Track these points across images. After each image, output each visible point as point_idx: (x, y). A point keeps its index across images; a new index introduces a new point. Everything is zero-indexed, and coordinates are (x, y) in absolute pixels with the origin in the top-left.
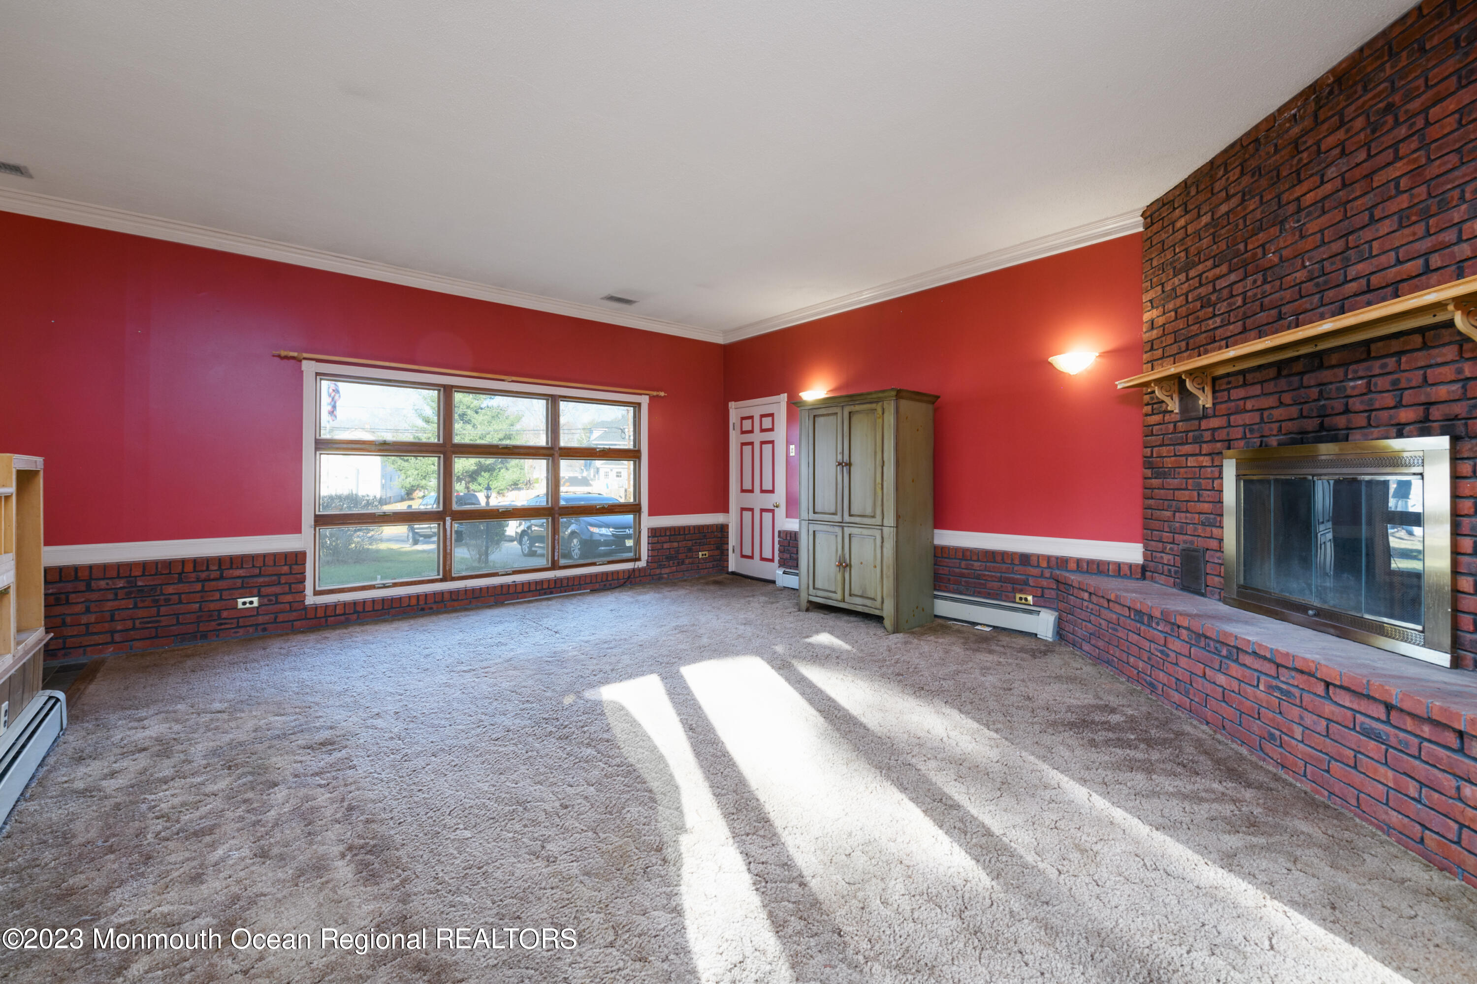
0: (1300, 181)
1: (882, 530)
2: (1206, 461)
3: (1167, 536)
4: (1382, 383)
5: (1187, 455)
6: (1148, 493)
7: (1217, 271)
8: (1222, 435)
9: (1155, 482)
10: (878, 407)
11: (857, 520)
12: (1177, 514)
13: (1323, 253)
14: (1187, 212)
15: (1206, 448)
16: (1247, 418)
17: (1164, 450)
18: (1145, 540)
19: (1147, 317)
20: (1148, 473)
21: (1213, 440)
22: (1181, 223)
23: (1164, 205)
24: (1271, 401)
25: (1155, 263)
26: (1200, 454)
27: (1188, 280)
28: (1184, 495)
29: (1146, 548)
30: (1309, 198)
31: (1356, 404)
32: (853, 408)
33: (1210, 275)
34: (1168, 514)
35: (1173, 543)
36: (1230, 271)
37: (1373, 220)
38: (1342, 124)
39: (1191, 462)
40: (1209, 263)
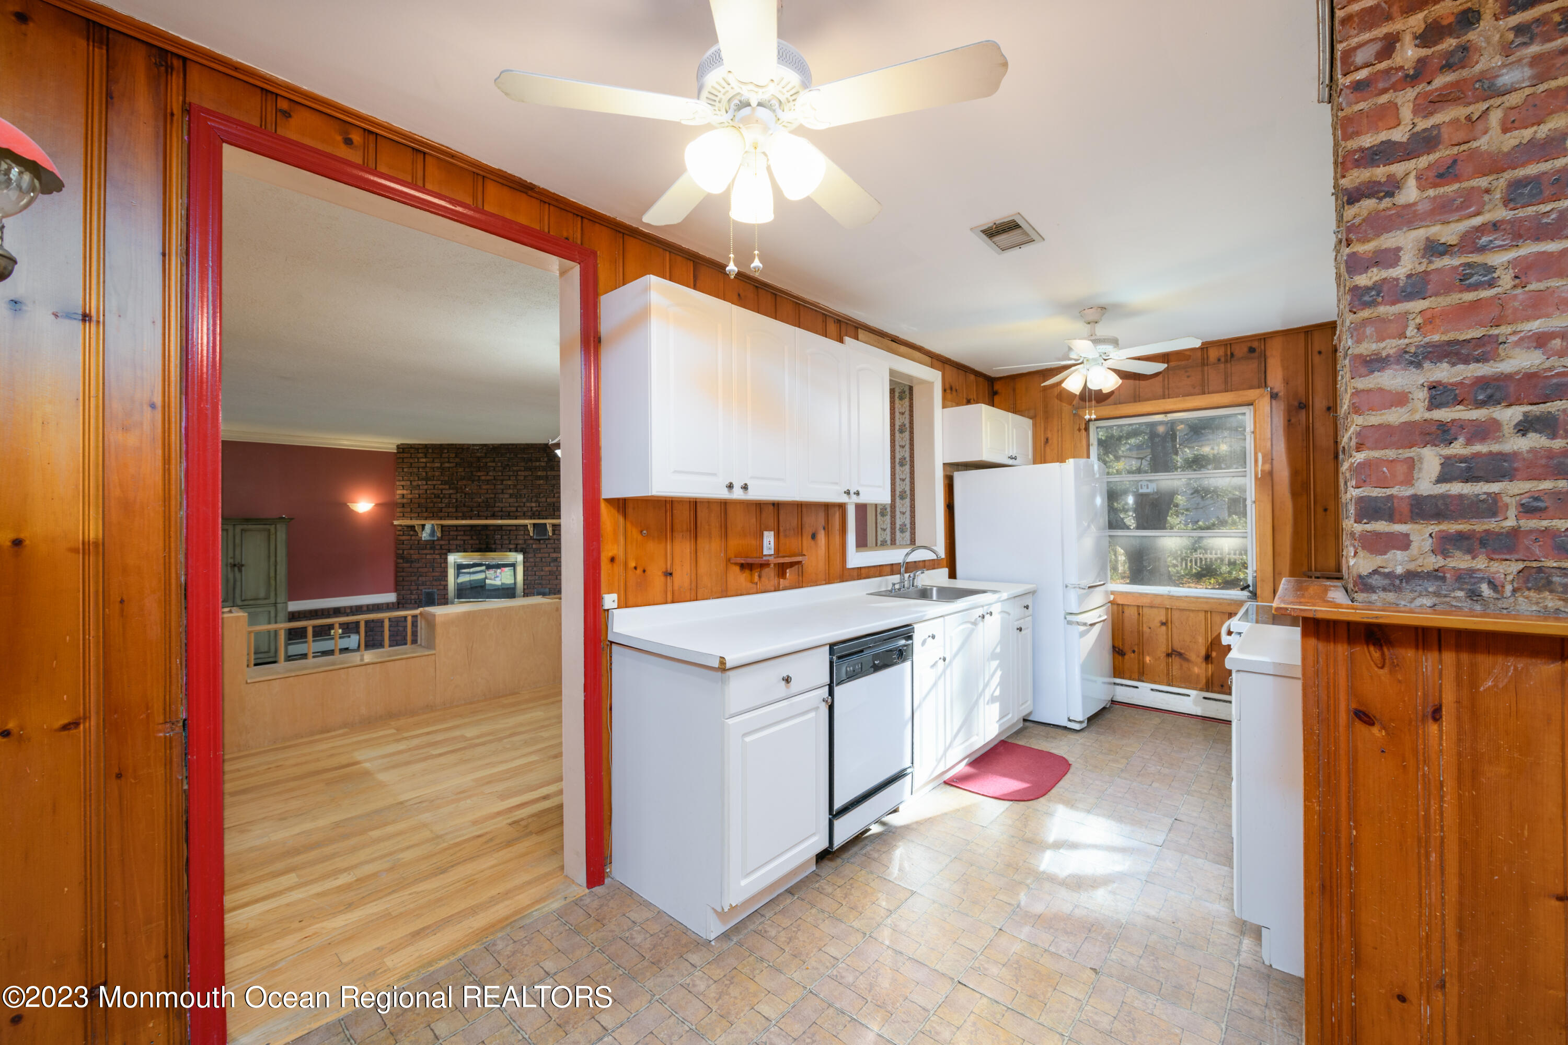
0: (479, 471)
1: (276, 606)
2: (438, 557)
3: (412, 587)
4: (505, 537)
5: (426, 554)
6: (398, 570)
7: (444, 487)
8: (447, 547)
9: (405, 565)
10: (272, 528)
11: (251, 602)
12: (420, 578)
13: (488, 496)
14: (426, 457)
15: (437, 552)
16: (458, 542)
17: (412, 552)
18: (396, 590)
19: (399, 492)
20: (401, 561)
21: (441, 548)
22: (424, 460)
23: (411, 448)
24: (468, 538)
25: (405, 470)
26: (434, 554)
27: (427, 484)
28: (426, 570)
29: (398, 595)
30: (483, 478)
31: (498, 542)
32: (245, 527)
33: (441, 487)
34: (415, 578)
35: (418, 589)
36: (450, 489)
37: (502, 493)
38: (494, 461)
39: (428, 557)
40: (439, 482)
